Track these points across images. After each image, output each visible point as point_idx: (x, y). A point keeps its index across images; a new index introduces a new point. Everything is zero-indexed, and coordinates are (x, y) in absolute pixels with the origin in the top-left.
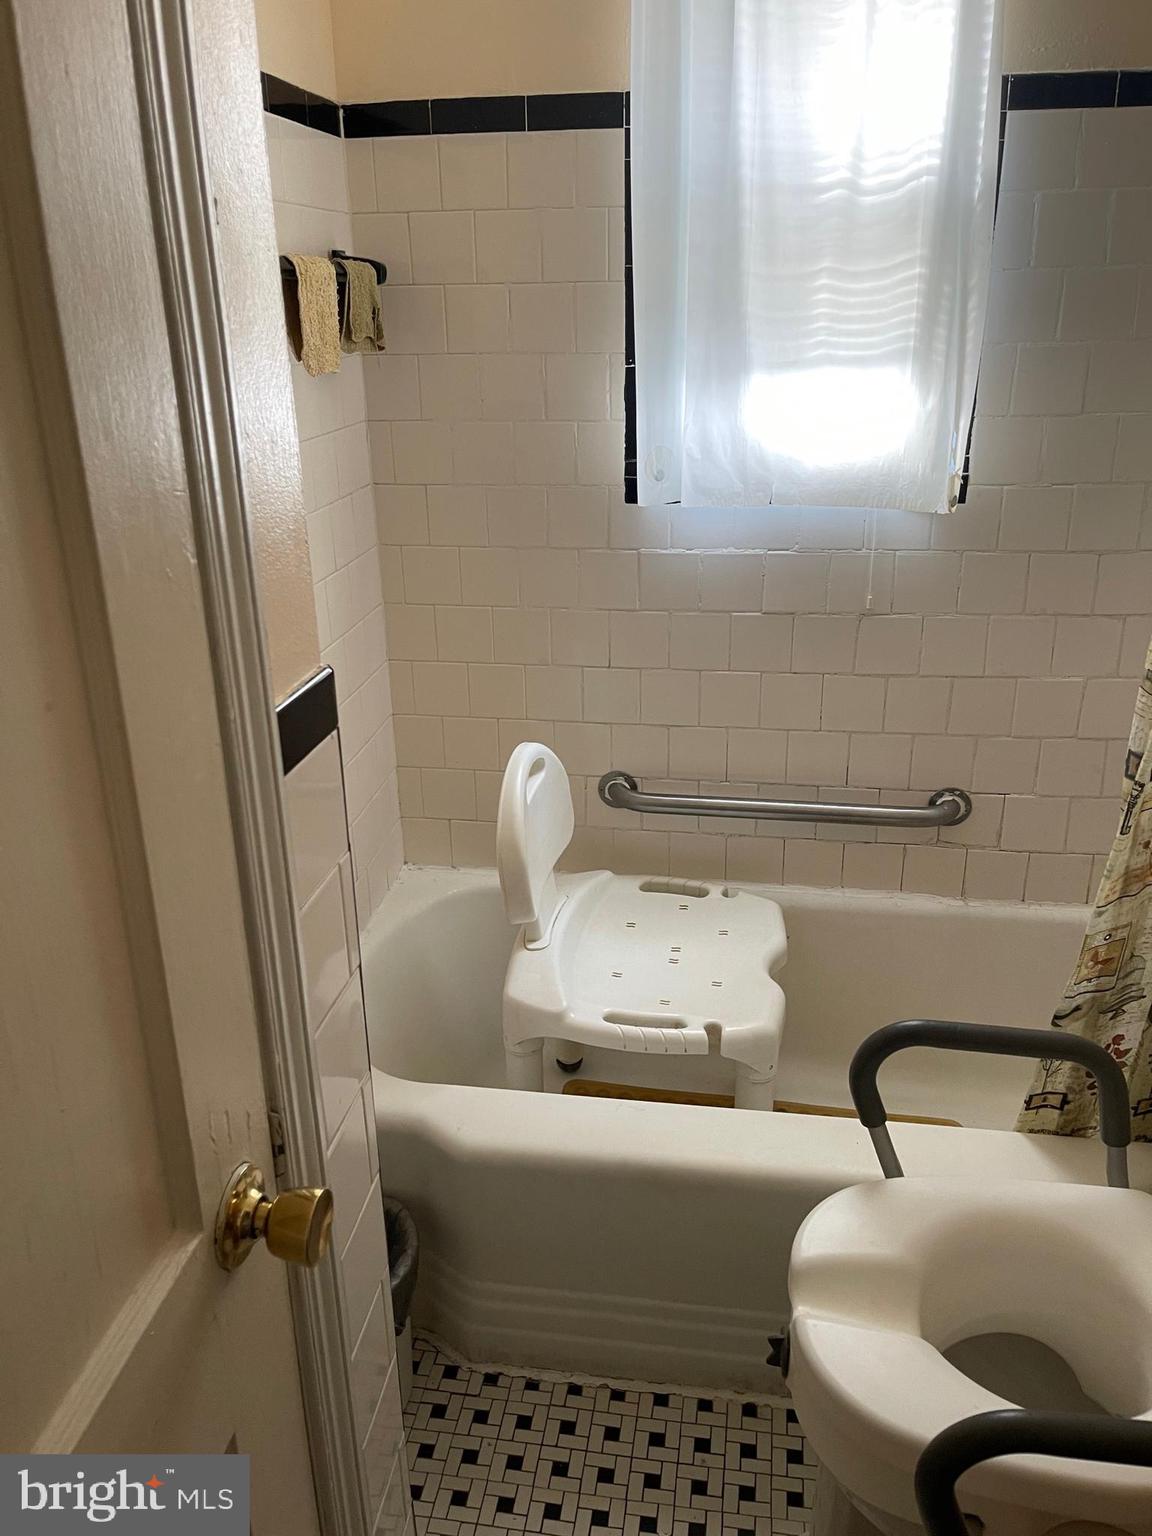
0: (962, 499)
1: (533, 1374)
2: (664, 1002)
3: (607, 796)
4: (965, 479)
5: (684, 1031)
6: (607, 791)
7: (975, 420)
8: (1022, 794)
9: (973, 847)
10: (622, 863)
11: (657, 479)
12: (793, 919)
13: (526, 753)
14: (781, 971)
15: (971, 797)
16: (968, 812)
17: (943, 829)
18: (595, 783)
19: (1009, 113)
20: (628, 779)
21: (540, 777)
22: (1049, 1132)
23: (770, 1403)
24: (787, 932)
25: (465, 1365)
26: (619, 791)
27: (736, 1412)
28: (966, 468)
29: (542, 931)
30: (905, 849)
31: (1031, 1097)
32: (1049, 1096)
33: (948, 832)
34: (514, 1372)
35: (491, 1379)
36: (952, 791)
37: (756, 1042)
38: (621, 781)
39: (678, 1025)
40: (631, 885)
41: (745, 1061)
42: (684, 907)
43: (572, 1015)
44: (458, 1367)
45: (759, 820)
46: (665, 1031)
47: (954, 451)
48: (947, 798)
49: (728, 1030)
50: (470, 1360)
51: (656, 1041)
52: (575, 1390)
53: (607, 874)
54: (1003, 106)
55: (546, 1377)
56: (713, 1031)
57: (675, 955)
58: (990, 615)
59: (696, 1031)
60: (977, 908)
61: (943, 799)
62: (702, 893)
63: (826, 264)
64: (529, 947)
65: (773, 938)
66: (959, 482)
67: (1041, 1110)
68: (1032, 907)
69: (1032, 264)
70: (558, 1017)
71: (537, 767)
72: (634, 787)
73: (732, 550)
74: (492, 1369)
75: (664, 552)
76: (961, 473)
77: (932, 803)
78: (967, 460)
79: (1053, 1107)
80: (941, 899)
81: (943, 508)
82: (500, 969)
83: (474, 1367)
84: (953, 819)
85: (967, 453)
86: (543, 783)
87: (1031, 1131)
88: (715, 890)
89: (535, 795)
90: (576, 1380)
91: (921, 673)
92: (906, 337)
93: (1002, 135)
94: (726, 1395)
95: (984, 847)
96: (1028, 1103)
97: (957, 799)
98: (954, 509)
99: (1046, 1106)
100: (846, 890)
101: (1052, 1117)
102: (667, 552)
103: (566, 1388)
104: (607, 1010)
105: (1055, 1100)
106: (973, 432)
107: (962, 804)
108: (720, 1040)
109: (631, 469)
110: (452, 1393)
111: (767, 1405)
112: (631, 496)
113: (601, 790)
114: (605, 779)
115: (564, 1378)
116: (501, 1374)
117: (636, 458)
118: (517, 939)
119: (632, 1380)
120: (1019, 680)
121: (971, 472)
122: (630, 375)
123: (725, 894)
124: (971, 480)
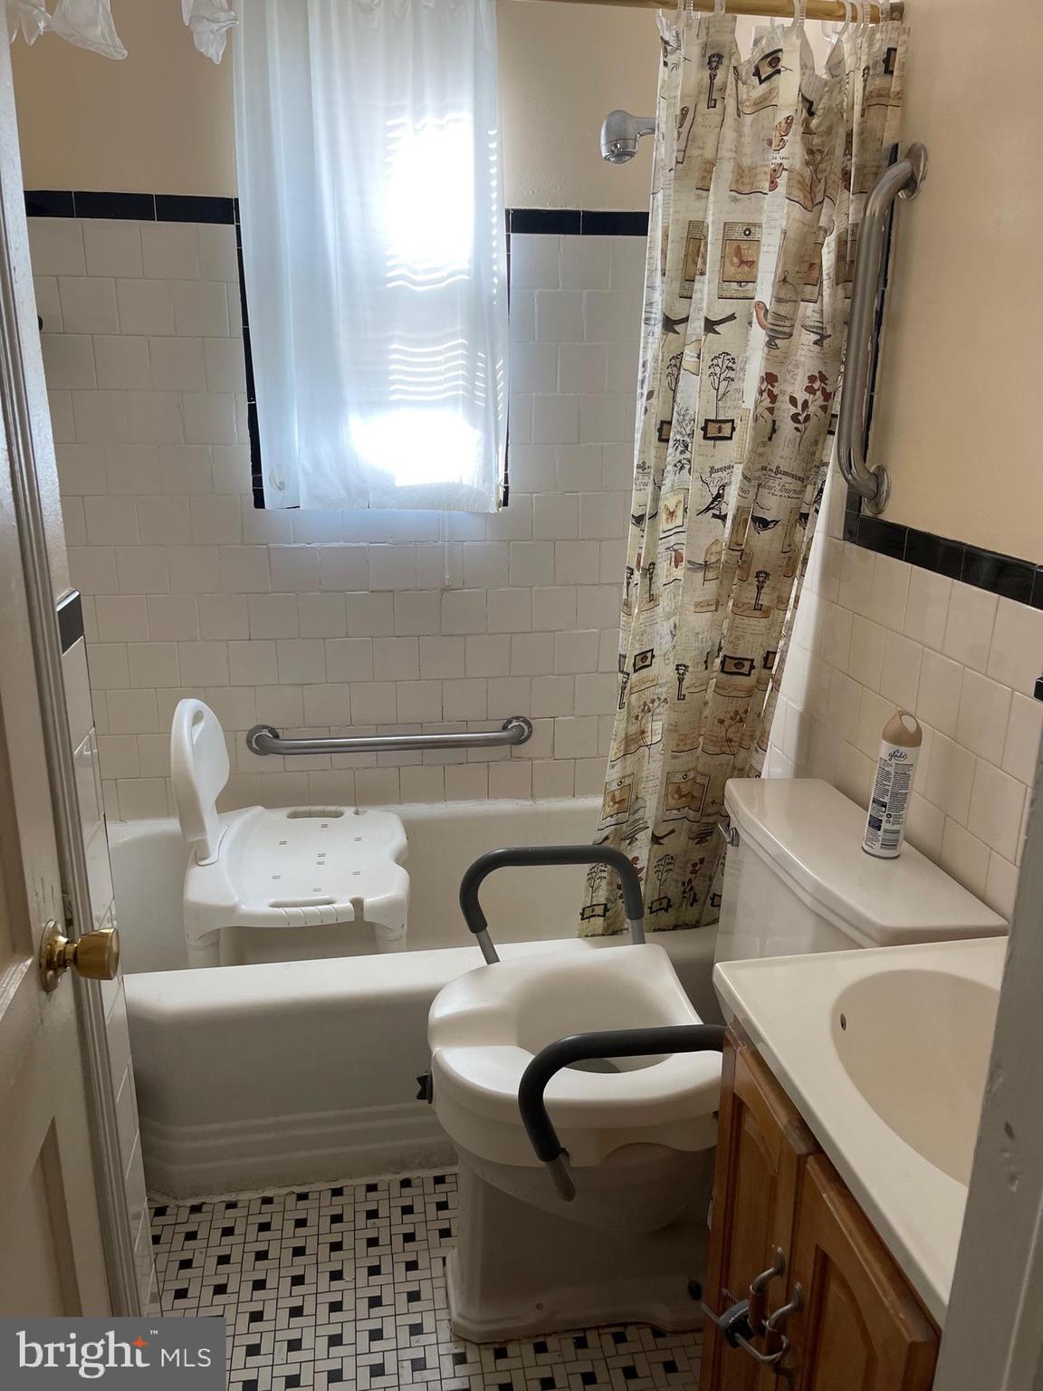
0: (505, 503)
1: (231, 1197)
2: (316, 890)
3: (254, 746)
4: (507, 488)
5: (335, 906)
6: (254, 743)
7: (509, 447)
8: (565, 716)
9: (536, 759)
10: (271, 800)
11: (279, 489)
12: (410, 827)
13: (187, 707)
14: (404, 859)
15: (532, 721)
16: (530, 733)
17: (515, 748)
18: (243, 737)
19: (512, 235)
20: (272, 730)
21: (201, 725)
22: (599, 935)
23: (420, 1175)
24: (406, 832)
25: (172, 1203)
26: (263, 742)
27: (396, 1188)
28: (506, 482)
29: (211, 849)
30: (488, 766)
31: (584, 909)
32: (596, 907)
33: (518, 750)
34: (216, 1199)
35: (196, 1209)
36: (517, 718)
37: (390, 908)
38: (265, 732)
39: (329, 902)
40: (280, 815)
41: (384, 923)
42: (325, 826)
43: (243, 907)
44: (167, 1207)
45: (379, 753)
46: (320, 907)
47: (497, 468)
48: (515, 723)
49: (368, 901)
50: (176, 1198)
51: (314, 915)
52: (267, 1201)
53: (260, 808)
54: (508, 230)
55: (243, 1197)
56: (357, 903)
57: (322, 859)
58: (531, 587)
59: (344, 904)
60: (544, 805)
61: (513, 725)
62: (338, 815)
63: (397, 333)
64: (200, 863)
65: (398, 839)
66: (502, 490)
67: (592, 919)
68: (581, 800)
69: (536, 339)
70: (232, 910)
71: (197, 718)
72: (277, 736)
73: (342, 544)
74: (195, 1202)
75: (288, 546)
76: (503, 483)
77: (505, 728)
78: (506, 475)
79: (599, 916)
80: (517, 801)
81: (493, 509)
82: (179, 882)
83: (180, 1203)
84: (520, 740)
85: (506, 470)
86: (203, 731)
87: (587, 936)
88: (349, 811)
89: (198, 739)
90: (268, 1194)
91: (489, 632)
92: (456, 388)
93: (508, 250)
94: (387, 1177)
95: (543, 759)
96: (582, 914)
97: (522, 724)
98: (500, 510)
99: (594, 916)
100: (449, 802)
101: (599, 923)
102: (292, 546)
103: (260, 1201)
104: (272, 900)
105: (599, 910)
106: (509, 456)
107: (526, 731)
108: (362, 910)
109: (257, 482)
110: (163, 1226)
111: (419, 1177)
112: (259, 502)
113: (249, 742)
114: (252, 732)
115: (256, 1195)
116: (204, 1203)
117: (261, 473)
118: (191, 858)
119: (312, 1183)
120: (557, 633)
121: (510, 484)
122: (252, 411)
123: (357, 813)
124: (510, 490)
